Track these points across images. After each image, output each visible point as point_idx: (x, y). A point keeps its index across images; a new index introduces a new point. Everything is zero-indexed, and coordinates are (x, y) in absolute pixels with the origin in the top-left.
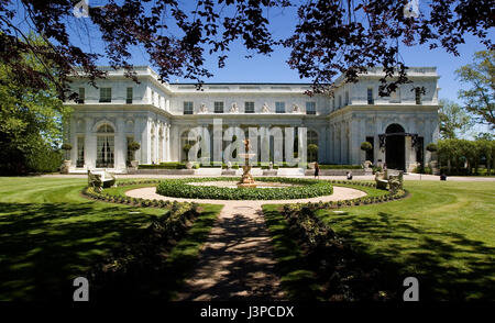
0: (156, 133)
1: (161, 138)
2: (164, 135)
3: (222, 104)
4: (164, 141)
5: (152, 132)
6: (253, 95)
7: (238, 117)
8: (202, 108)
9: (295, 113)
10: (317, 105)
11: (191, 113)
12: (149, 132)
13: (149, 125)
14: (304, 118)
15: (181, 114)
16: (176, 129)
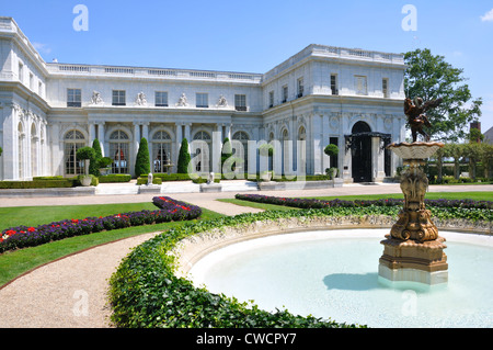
0: (27, 130)
1: (34, 140)
2: (38, 135)
3: (123, 93)
4: (38, 143)
5: (20, 127)
6: (167, 83)
7: (147, 111)
8: (94, 97)
9: (222, 108)
10: (247, 100)
11: (79, 105)
12: (15, 128)
13: (16, 116)
14: (232, 115)
15: (64, 105)
16: (56, 128)
